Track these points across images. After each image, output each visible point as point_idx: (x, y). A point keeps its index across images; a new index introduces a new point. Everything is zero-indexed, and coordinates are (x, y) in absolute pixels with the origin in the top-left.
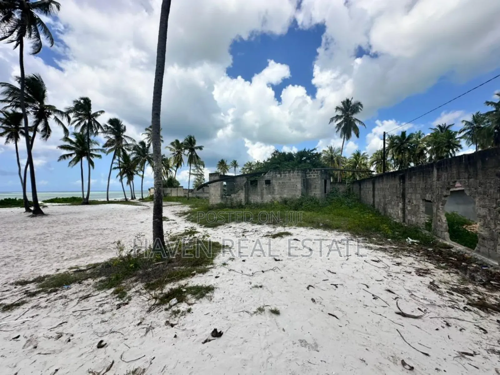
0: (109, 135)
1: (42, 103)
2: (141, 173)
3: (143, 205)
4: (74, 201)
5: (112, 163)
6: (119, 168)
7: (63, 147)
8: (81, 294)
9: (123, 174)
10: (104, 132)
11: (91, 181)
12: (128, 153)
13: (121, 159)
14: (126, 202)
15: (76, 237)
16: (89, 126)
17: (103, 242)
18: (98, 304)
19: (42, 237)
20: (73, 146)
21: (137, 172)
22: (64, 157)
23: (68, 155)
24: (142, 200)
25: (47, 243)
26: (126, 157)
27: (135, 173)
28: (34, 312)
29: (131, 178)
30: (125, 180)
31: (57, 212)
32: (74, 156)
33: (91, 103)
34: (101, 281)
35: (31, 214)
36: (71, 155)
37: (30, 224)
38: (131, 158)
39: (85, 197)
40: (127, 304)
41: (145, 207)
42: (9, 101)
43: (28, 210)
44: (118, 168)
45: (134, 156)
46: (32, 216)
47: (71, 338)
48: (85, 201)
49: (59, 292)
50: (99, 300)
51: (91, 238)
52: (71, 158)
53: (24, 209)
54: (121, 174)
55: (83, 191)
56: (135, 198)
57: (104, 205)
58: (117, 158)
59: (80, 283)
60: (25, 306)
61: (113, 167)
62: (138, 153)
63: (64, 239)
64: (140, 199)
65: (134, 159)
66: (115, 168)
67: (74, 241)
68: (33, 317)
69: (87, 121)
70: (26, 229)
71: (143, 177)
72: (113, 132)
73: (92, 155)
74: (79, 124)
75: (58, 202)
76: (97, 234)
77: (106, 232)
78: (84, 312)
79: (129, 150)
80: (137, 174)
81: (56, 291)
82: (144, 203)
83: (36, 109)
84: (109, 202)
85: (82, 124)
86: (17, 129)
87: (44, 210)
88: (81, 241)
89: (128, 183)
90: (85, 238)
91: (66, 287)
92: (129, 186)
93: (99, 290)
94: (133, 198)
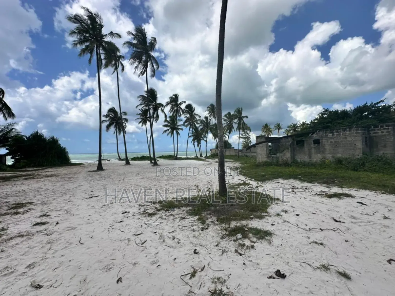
0: (186, 115)
1: (156, 102)
2: (205, 139)
3: (208, 161)
4: (170, 157)
5: (189, 133)
6: (193, 136)
7: (165, 126)
8: (181, 216)
9: (195, 140)
10: (184, 114)
11: (178, 145)
12: (197, 125)
13: (193, 130)
14: (196, 158)
15: (174, 180)
16: (177, 111)
17: (187, 184)
18: (190, 224)
19: (158, 178)
20: (169, 124)
21: (203, 138)
22: (165, 131)
23: (167, 130)
24: (207, 157)
25: (161, 182)
26: (196, 129)
27: (201, 139)
28: (160, 220)
29: (199, 143)
30: (196, 144)
31: (163, 164)
32: (170, 130)
33: (179, 97)
34: (190, 210)
35: (153, 164)
36: (168, 130)
37: (152, 170)
38: (199, 129)
39: (176, 155)
40: (207, 229)
41: (209, 163)
42: (143, 104)
43: (151, 162)
44: (192, 136)
45: (201, 127)
46: (153, 166)
47: (180, 242)
48: (176, 158)
49: (170, 211)
50: (191, 222)
51: (181, 181)
52: (168, 132)
53: (149, 162)
54: (194, 140)
55: (174, 152)
56: (202, 156)
57: (185, 160)
58: (191, 129)
59: (179, 208)
60: (156, 216)
61: (189, 136)
62: (204, 126)
63: (168, 180)
64: (205, 157)
65: (201, 129)
66: (190, 136)
67: (172, 182)
68: (160, 223)
69: (176, 108)
70: (151, 173)
71: (206, 141)
72: (188, 113)
73: (178, 129)
74: (172, 110)
75: (163, 158)
76: (184, 179)
77: (188, 178)
78: (184, 227)
79: (197, 123)
80: (203, 139)
81: (168, 211)
82: (208, 160)
83: (153, 106)
84: (187, 159)
85: (173, 111)
86: (146, 118)
87: (158, 162)
88: (176, 182)
89: (198, 145)
90: (178, 180)
91: (172, 209)
92: (198, 148)
93: (190, 215)
94: (201, 156)
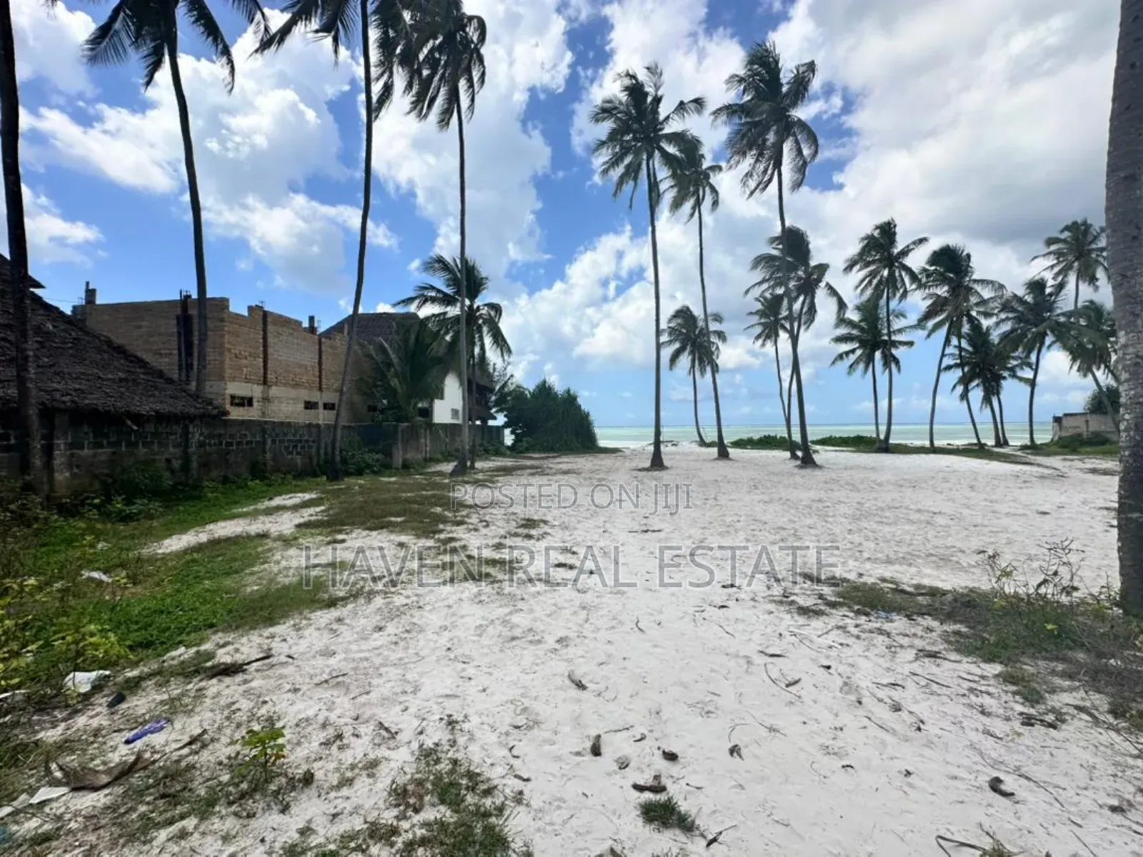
0: (933, 290)
1: (807, 265)
2: (1028, 374)
3: (1039, 465)
4: (859, 443)
5: (943, 355)
6: (961, 365)
7: (840, 339)
8: (919, 643)
9: (971, 380)
10: (921, 286)
11: (894, 401)
12: (985, 323)
13: (964, 344)
14: (979, 451)
15: (877, 519)
16: (892, 283)
17: (939, 542)
18: (966, 685)
19: (820, 505)
20: (855, 332)
21: (1012, 370)
22: (841, 357)
23: (847, 353)
24: (1033, 448)
25: (831, 519)
26: (979, 337)
27: (1006, 374)
28: (836, 636)
29: (992, 390)
30: (977, 394)
31: (834, 464)
32: (859, 352)
33: (898, 230)
34: (957, 633)
35: (799, 463)
36: (853, 351)
37: (798, 479)
38: (995, 337)
39: (882, 437)
40: (1052, 726)
41: (1046, 471)
42: (768, 280)
43: (794, 456)
44: (956, 366)
45: (1006, 327)
46: (800, 467)
47: (922, 726)
48: (883, 446)
49: (872, 618)
50: (965, 676)
51: (907, 527)
52: (852, 358)
53: (788, 454)
54: (965, 381)
55: (877, 424)
56: (1006, 443)
57: (923, 456)
58: (954, 341)
59: (909, 617)
60: (824, 618)
61: (943, 365)
62: (1019, 319)
63: (856, 519)
64: (1024, 448)
65: (1005, 337)
66: (949, 368)
67: (874, 526)
68: (841, 644)
69: (886, 273)
70: (795, 488)
71: (1032, 383)
72: (943, 280)
73: (895, 344)
74: (870, 282)
75: (833, 445)
76: (920, 522)
77: (940, 520)
78: (935, 685)
79: (987, 315)
80: (1014, 376)
81: (867, 614)
82: (1040, 459)
83: (799, 279)
84: (933, 450)
85: (875, 282)
86: (777, 321)
87: (816, 457)
88: (887, 529)
89: (987, 400)
90: (895, 523)
91: (883, 614)
92: (988, 410)
93: (958, 651)
94: (1001, 442)
